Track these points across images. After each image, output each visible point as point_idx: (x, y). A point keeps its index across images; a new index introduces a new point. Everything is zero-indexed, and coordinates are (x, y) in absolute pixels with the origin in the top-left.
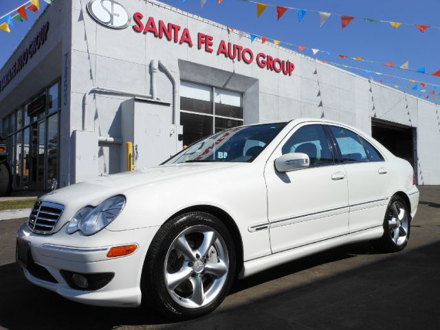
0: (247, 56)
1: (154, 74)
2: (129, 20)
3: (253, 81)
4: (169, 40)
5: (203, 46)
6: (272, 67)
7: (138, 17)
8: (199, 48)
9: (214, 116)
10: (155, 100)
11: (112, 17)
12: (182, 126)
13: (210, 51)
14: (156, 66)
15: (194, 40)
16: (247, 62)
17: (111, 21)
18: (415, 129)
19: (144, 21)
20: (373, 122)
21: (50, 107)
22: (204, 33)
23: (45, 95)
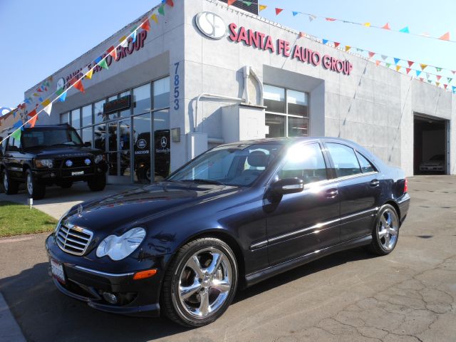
0: (315, 59)
1: (246, 80)
2: (226, 31)
3: (320, 83)
4: (255, 46)
5: (281, 51)
6: (334, 69)
8: (278, 53)
9: (287, 115)
10: (248, 104)
11: (214, 28)
12: (268, 127)
13: (287, 56)
14: (248, 73)
15: (275, 48)
16: (315, 65)
17: (213, 33)
18: (449, 121)
19: (236, 31)
20: (414, 116)
21: (135, 106)
22: (282, 39)
23: (130, 96)
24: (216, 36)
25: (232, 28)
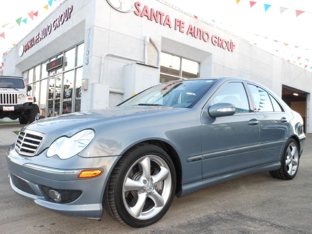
0: (206, 37)
1: (146, 46)
2: (132, 7)
3: (208, 55)
4: (157, 22)
5: (178, 28)
6: (221, 46)
7: (137, 5)
8: (175, 29)
9: (181, 78)
11: (121, 4)
13: (183, 32)
14: (148, 41)
15: (173, 25)
16: (205, 41)
17: (121, 7)
18: (308, 93)
19: (141, 8)
20: (283, 88)
21: (66, 65)
22: (179, 19)
23: (63, 57)
24: (123, 10)
25: (137, 6)
